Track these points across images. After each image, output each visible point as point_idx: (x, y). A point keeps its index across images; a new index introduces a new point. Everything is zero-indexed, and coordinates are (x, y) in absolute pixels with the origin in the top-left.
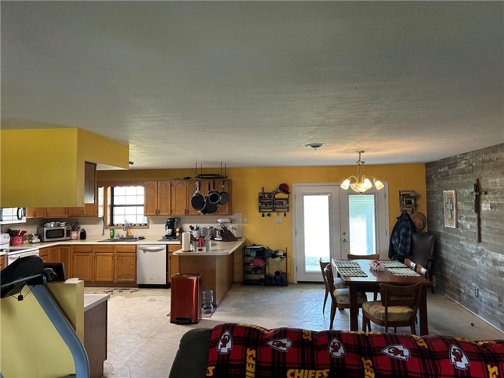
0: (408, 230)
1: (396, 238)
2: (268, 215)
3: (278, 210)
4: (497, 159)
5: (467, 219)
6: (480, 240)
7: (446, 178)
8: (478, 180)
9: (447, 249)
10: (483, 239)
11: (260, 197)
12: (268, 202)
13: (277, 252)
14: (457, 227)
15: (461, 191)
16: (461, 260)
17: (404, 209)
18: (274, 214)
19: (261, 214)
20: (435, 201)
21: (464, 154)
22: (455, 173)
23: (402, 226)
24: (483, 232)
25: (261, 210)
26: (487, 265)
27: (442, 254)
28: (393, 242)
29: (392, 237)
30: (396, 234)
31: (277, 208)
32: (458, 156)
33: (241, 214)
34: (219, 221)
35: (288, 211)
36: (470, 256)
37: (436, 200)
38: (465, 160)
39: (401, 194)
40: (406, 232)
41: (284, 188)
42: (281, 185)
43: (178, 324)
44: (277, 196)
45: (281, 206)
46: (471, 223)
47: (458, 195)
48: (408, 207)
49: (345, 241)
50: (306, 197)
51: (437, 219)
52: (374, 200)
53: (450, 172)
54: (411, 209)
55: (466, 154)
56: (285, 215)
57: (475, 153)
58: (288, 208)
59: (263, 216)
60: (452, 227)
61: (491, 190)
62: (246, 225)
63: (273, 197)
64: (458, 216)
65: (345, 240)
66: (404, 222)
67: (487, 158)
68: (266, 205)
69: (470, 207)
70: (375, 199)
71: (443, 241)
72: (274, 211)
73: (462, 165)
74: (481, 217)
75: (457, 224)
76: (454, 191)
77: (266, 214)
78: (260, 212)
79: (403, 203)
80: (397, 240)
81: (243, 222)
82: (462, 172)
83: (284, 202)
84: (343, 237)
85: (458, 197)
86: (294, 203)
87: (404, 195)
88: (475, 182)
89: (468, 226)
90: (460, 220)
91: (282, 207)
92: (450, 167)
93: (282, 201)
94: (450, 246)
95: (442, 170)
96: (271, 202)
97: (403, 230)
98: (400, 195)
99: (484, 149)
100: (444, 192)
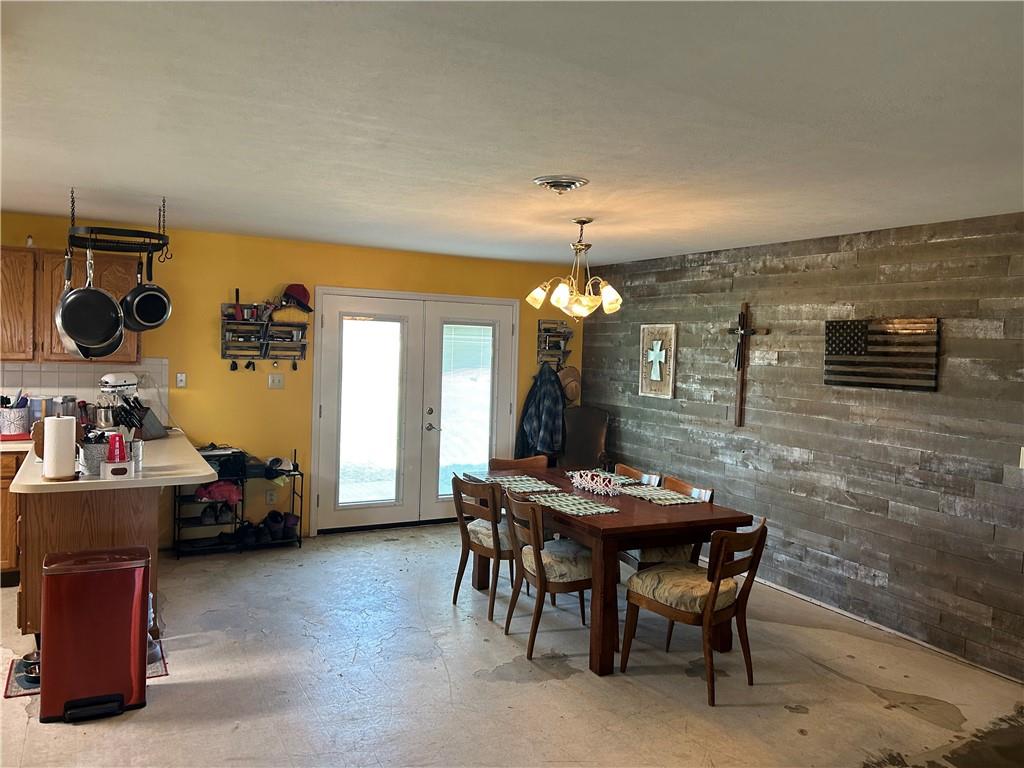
0: (555, 402)
1: (534, 419)
2: (247, 367)
3: (275, 353)
4: (807, 267)
5: (705, 382)
6: (741, 422)
7: (651, 300)
8: (747, 306)
9: (639, 440)
10: (748, 419)
11: (230, 317)
12: (251, 332)
13: (277, 461)
14: (675, 396)
15: (694, 326)
16: (680, 460)
17: (545, 359)
18: (264, 364)
19: (230, 361)
20: (609, 344)
21: (710, 253)
22: (679, 290)
23: (545, 394)
24: (748, 407)
25: (228, 352)
26: (756, 468)
27: (621, 448)
28: (527, 428)
29: (524, 416)
30: (532, 410)
31: (274, 349)
32: (690, 257)
33: (166, 361)
34: (108, 378)
35: (303, 356)
36: (708, 452)
37: (612, 342)
38: (712, 264)
39: (543, 326)
40: (552, 406)
41: (297, 296)
42: (291, 287)
43: (76, 720)
44: (279, 316)
45: (288, 343)
46: (716, 389)
47: (682, 334)
48: (552, 356)
49: (430, 427)
50: (348, 324)
51: (611, 379)
52: (491, 338)
53: (663, 287)
54: (556, 359)
55: (717, 253)
56: (295, 367)
57: (743, 253)
58: (304, 347)
59: (234, 367)
60: (662, 397)
61: (780, 327)
62: (181, 391)
63: (265, 318)
64: (679, 375)
65: (431, 425)
66: (549, 386)
67: (776, 262)
68: (247, 339)
69: (717, 358)
70: (494, 336)
71: (628, 425)
72: (265, 356)
73: (704, 275)
74: (749, 377)
75: (675, 390)
76: (674, 325)
77: (242, 363)
78: (224, 356)
79: (543, 346)
80: (535, 424)
81: (173, 383)
82: (700, 289)
83: (295, 333)
84: (430, 419)
85: (680, 337)
86: (319, 338)
87: (547, 330)
88: (738, 308)
89: (708, 396)
90: (684, 382)
91: (291, 345)
92: (663, 277)
93: (289, 329)
94: (649, 433)
95: (637, 283)
96: (258, 332)
97: (547, 403)
98: (539, 330)
99: (773, 245)
100: (642, 326)
